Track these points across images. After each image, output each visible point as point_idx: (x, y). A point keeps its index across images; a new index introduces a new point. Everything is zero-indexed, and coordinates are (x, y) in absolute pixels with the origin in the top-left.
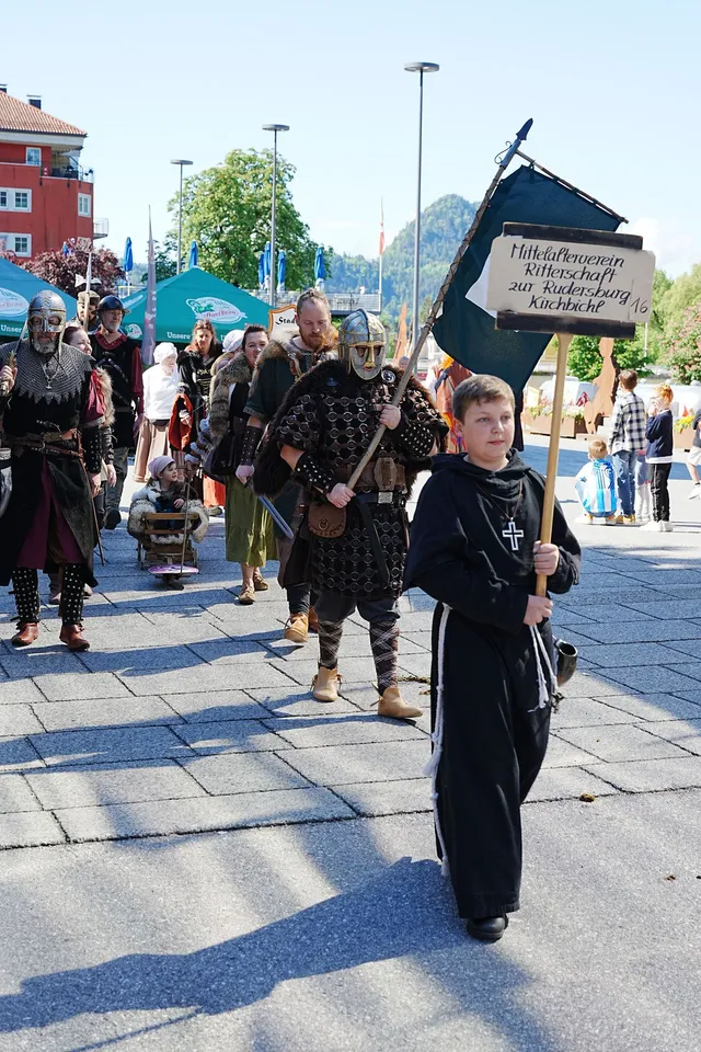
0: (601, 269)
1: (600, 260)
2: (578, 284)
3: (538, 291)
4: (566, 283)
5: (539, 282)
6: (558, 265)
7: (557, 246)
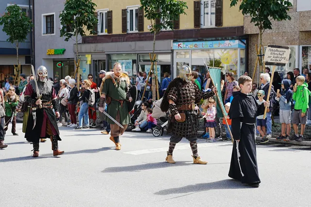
0: (282, 53)
1: (282, 51)
2: (278, 56)
3: (272, 58)
4: (276, 56)
5: (272, 56)
6: (276, 52)
7: (276, 49)
